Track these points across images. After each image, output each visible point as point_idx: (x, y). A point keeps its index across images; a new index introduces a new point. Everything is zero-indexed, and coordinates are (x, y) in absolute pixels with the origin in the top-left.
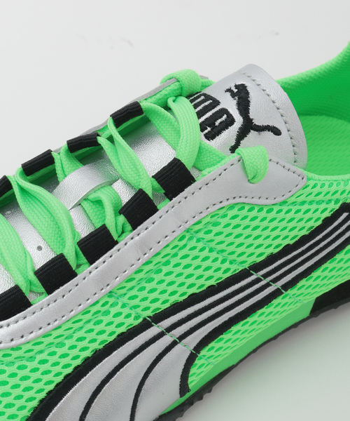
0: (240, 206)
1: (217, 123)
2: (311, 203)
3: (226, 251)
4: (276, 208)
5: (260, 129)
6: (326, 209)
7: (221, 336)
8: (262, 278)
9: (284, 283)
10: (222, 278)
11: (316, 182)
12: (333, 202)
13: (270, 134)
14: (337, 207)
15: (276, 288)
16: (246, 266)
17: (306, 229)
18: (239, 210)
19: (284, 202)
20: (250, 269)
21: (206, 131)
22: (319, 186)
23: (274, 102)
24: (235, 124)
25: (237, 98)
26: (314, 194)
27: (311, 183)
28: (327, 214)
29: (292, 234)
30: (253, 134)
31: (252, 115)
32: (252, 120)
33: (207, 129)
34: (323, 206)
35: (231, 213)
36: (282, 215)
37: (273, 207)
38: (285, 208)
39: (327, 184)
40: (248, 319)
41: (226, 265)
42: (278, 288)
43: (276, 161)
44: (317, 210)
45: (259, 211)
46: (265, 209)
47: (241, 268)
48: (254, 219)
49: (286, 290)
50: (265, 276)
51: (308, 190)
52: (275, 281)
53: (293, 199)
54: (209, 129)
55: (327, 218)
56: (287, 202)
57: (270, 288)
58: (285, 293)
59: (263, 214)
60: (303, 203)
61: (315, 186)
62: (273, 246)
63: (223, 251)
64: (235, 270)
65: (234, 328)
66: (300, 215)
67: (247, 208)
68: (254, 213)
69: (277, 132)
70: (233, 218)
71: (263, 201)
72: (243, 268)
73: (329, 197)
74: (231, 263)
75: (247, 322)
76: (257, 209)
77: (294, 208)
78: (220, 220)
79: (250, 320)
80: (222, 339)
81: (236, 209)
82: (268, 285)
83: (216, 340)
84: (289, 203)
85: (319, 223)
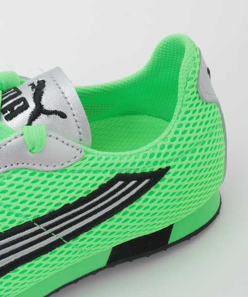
0: (23, 171)
1: (15, 108)
2: (88, 171)
3: (11, 206)
4: (56, 174)
5: (48, 113)
6: (101, 178)
7: (8, 274)
8: (44, 229)
9: (65, 235)
10: (8, 227)
11: (94, 155)
12: (109, 172)
13: (57, 117)
14: (113, 176)
15: (58, 238)
16: (30, 219)
17: (83, 192)
18: (22, 174)
19: (64, 170)
20: (34, 222)
21: (6, 114)
22: (96, 159)
23: (63, 93)
24: (29, 108)
25: (34, 89)
26: (90, 165)
27: (89, 156)
28: (103, 181)
29: (71, 195)
30: (43, 116)
31: (43, 102)
32: (43, 106)
33: (7, 112)
34: (100, 175)
35: (15, 176)
36: (61, 180)
37: (53, 173)
38: (64, 175)
39: (104, 157)
40: (33, 262)
41: (12, 217)
42: (60, 239)
43: (56, 136)
44: (93, 178)
45: (40, 175)
46: (46, 174)
47: (25, 220)
48: (35, 181)
49: (68, 241)
50: (47, 228)
51: (86, 162)
52: (56, 232)
53: (72, 168)
54: (9, 112)
55: (104, 184)
56: (66, 170)
57: (52, 237)
58: (67, 244)
59: (44, 178)
60: (81, 171)
61: (92, 159)
62: (54, 204)
63: (9, 206)
64: (21, 222)
65: (20, 269)
66: (77, 181)
67: (29, 172)
68: (35, 177)
69: (63, 115)
70: (17, 179)
71: (43, 168)
72: (28, 220)
73: (105, 168)
74: (17, 215)
75: (33, 264)
76: (38, 174)
77: (72, 175)
78: (5, 181)
79: (35, 262)
80: (10, 276)
81: (20, 172)
82: (50, 235)
83: (4, 277)
84: (68, 171)
85: (96, 188)
